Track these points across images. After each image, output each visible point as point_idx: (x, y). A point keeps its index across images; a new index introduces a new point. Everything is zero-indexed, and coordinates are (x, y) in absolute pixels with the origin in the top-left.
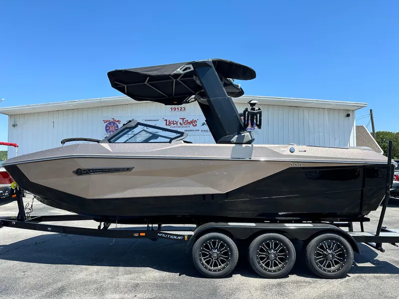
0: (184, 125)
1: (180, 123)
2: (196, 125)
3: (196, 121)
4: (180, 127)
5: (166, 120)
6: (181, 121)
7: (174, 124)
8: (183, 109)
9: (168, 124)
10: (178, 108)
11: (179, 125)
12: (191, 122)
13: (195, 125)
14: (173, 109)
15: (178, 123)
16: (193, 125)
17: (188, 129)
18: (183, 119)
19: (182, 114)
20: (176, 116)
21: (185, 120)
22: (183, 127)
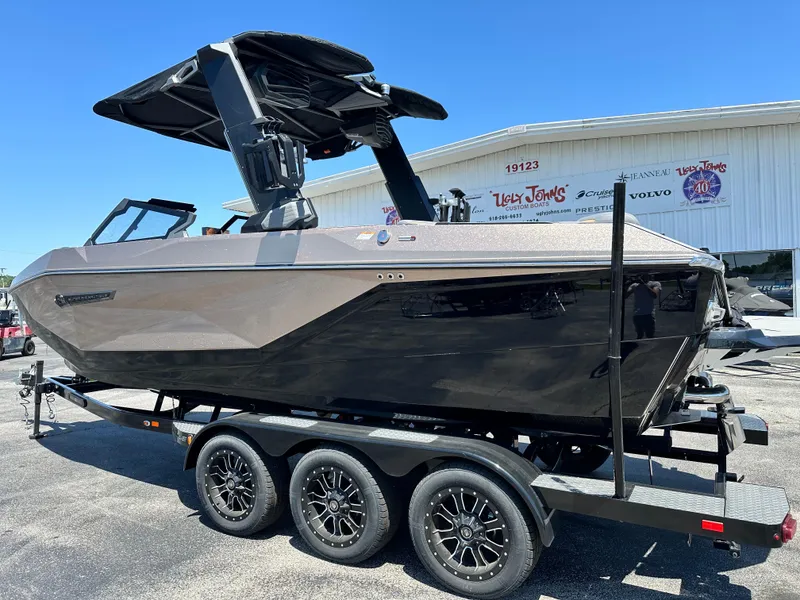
0: (535, 201)
1: (528, 199)
2: (563, 198)
3: (563, 189)
4: (526, 207)
5: (497, 195)
6: (529, 193)
7: (513, 201)
8: (533, 165)
9: (500, 203)
10: (522, 165)
11: (524, 202)
12: (552, 193)
13: (560, 198)
14: (511, 169)
15: (523, 199)
16: (556, 199)
17: (544, 209)
18: (533, 188)
19: (531, 178)
20: (518, 183)
21: (537, 189)
22: (532, 206)
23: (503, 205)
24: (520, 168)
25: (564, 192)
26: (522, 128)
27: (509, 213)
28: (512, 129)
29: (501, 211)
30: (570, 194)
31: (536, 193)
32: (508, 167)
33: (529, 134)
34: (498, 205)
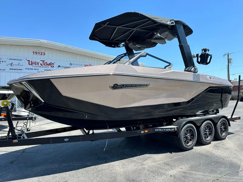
0: (44, 66)
1: (41, 64)
4: (40, 67)
5: (29, 61)
7: (35, 64)
8: (43, 54)
9: (30, 64)
10: (39, 52)
11: (40, 65)
12: (50, 64)
13: (52, 66)
15: (39, 64)
16: (51, 66)
17: (47, 69)
18: (43, 61)
19: (43, 58)
20: (38, 59)
21: (44, 62)
22: (43, 67)
23: (31, 65)
24: (38, 54)
25: (53, 64)
26: (46, 41)
27: (34, 68)
28: (41, 40)
29: (31, 67)
30: (56, 65)
31: (44, 63)
32: (34, 52)
33: (47, 44)
34: (29, 64)
